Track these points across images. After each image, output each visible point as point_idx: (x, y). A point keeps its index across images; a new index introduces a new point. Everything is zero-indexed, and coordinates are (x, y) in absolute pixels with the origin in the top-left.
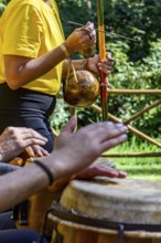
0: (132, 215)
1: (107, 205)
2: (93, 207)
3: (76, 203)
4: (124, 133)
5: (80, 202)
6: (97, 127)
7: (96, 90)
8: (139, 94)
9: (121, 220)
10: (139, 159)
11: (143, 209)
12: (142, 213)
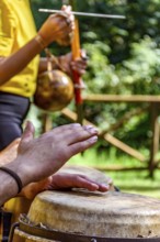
0: (106, 229)
1: (79, 218)
2: (64, 221)
3: (45, 216)
4: (96, 134)
5: (49, 216)
6: (63, 130)
7: (70, 92)
8: (118, 102)
9: (94, 235)
10: (120, 174)
11: (119, 221)
12: (118, 226)
